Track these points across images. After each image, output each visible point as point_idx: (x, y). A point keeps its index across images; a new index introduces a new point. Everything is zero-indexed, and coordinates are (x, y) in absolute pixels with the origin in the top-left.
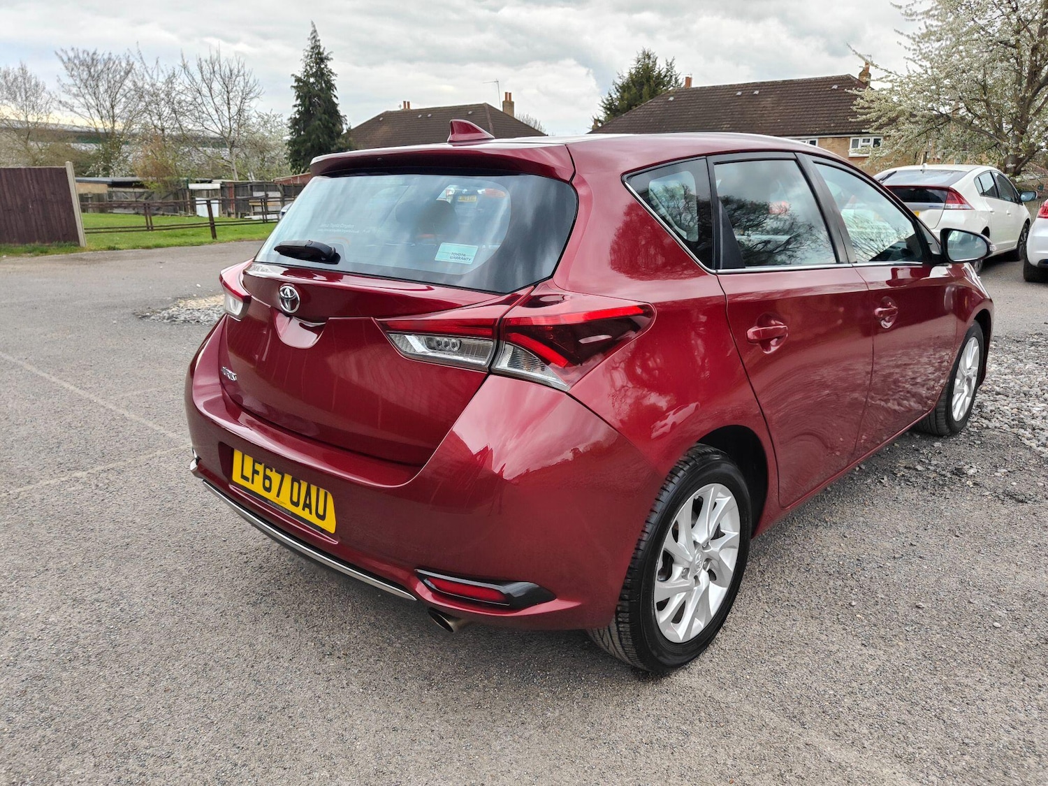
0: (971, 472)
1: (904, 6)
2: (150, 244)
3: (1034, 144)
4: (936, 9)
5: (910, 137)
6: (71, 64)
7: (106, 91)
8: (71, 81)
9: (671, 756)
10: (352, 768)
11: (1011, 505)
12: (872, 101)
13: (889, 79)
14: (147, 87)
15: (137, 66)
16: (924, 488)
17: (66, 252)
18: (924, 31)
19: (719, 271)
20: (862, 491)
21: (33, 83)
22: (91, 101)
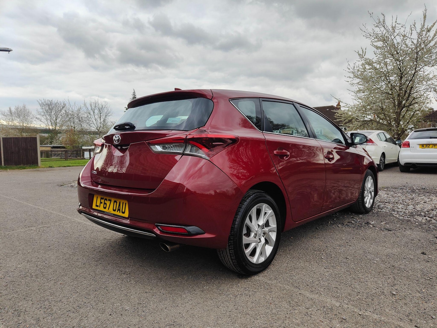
0: (372, 223)
1: (349, 81)
2: (66, 165)
3: (403, 128)
4: (361, 82)
5: (357, 127)
6: (42, 105)
7: (55, 114)
8: (42, 110)
9: (249, 298)
10: (129, 303)
11: (386, 232)
12: (342, 114)
13: (347, 106)
14: (70, 112)
15: (67, 105)
16: (354, 227)
17: (33, 168)
18: (358, 89)
19: (263, 132)
20: (330, 229)
21: (27, 111)
22: (48, 118)
